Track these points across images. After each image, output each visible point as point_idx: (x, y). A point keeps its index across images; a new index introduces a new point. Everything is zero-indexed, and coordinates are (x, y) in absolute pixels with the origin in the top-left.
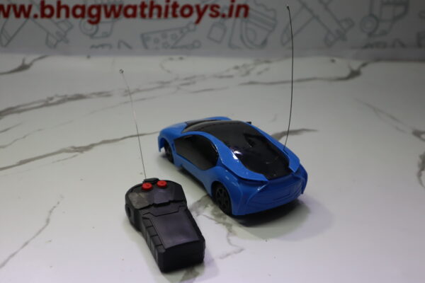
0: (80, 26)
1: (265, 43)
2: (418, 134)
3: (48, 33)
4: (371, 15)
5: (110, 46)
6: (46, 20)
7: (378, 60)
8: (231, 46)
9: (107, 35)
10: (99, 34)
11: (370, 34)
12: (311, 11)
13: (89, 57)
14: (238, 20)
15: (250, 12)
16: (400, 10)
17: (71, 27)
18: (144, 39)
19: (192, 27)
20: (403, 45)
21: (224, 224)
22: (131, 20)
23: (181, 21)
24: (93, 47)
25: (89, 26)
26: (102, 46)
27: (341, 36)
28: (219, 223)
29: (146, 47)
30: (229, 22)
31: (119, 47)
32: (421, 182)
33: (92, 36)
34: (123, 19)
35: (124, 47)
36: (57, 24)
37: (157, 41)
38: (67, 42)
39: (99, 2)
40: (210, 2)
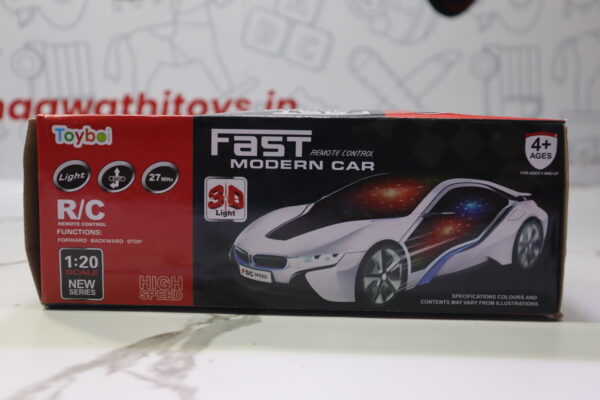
39: (54, 95)
40: (235, 96)
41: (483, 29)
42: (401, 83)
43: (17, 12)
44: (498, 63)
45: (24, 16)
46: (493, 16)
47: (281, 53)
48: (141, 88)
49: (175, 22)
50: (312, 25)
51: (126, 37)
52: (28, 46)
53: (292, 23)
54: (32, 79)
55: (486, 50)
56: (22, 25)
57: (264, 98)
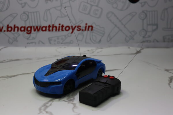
0: (23, 35)
1: (100, 41)
2: (167, 70)
3: (9, 38)
4: (143, 29)
5: (35, 43)
6: (9, 32)
7: (148, 47)
8: (86, 42)
9: (34, 38)
10: (31, 38)
11: (144, 37)
12: (118, 28)
13: (26, 47)
14: (89, 32)
15: (94, 28)
16: (155, 27)
17: (19, 35)
18: (50, 40)
19: (70, 35)
20: (158, 41)
21: (72, 103)
22: (44, 32)
23: (65, 33)
24: (28, 43)
25: (27, 35)
26: (32, 43)
27: (132, 38)
28: (70, 103)
29: (50, 43)
30: (85, 33)
31: (39, 43)
32: (170, 87)
33: (28, 39)
34: (41, 32)
35: (41, 43)
36: (13, 34)
37: (55, 41)
38: (17, 41)
39: (31, 25)
40: (77, 25)
41: (142, 6)
42: (120, 21)
43: (21, 4)
44: (146, 16)
45: (23, 5)
46: (145, 2)
47: (89, 14)
48: (53, 23)
49: (61, 6)
50: (97, 6)
51: (49, 10)
52: (24, 13)
53: (92, 6)
54: (25, 21)
55: (143, 12)
56: (23, 7)
57: (85, 25)
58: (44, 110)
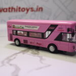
19: (25, 14)
22: (6, 13)
31: (1, 21)
42: (63, 4)
48: (12, 5)
58: (8, 63)
